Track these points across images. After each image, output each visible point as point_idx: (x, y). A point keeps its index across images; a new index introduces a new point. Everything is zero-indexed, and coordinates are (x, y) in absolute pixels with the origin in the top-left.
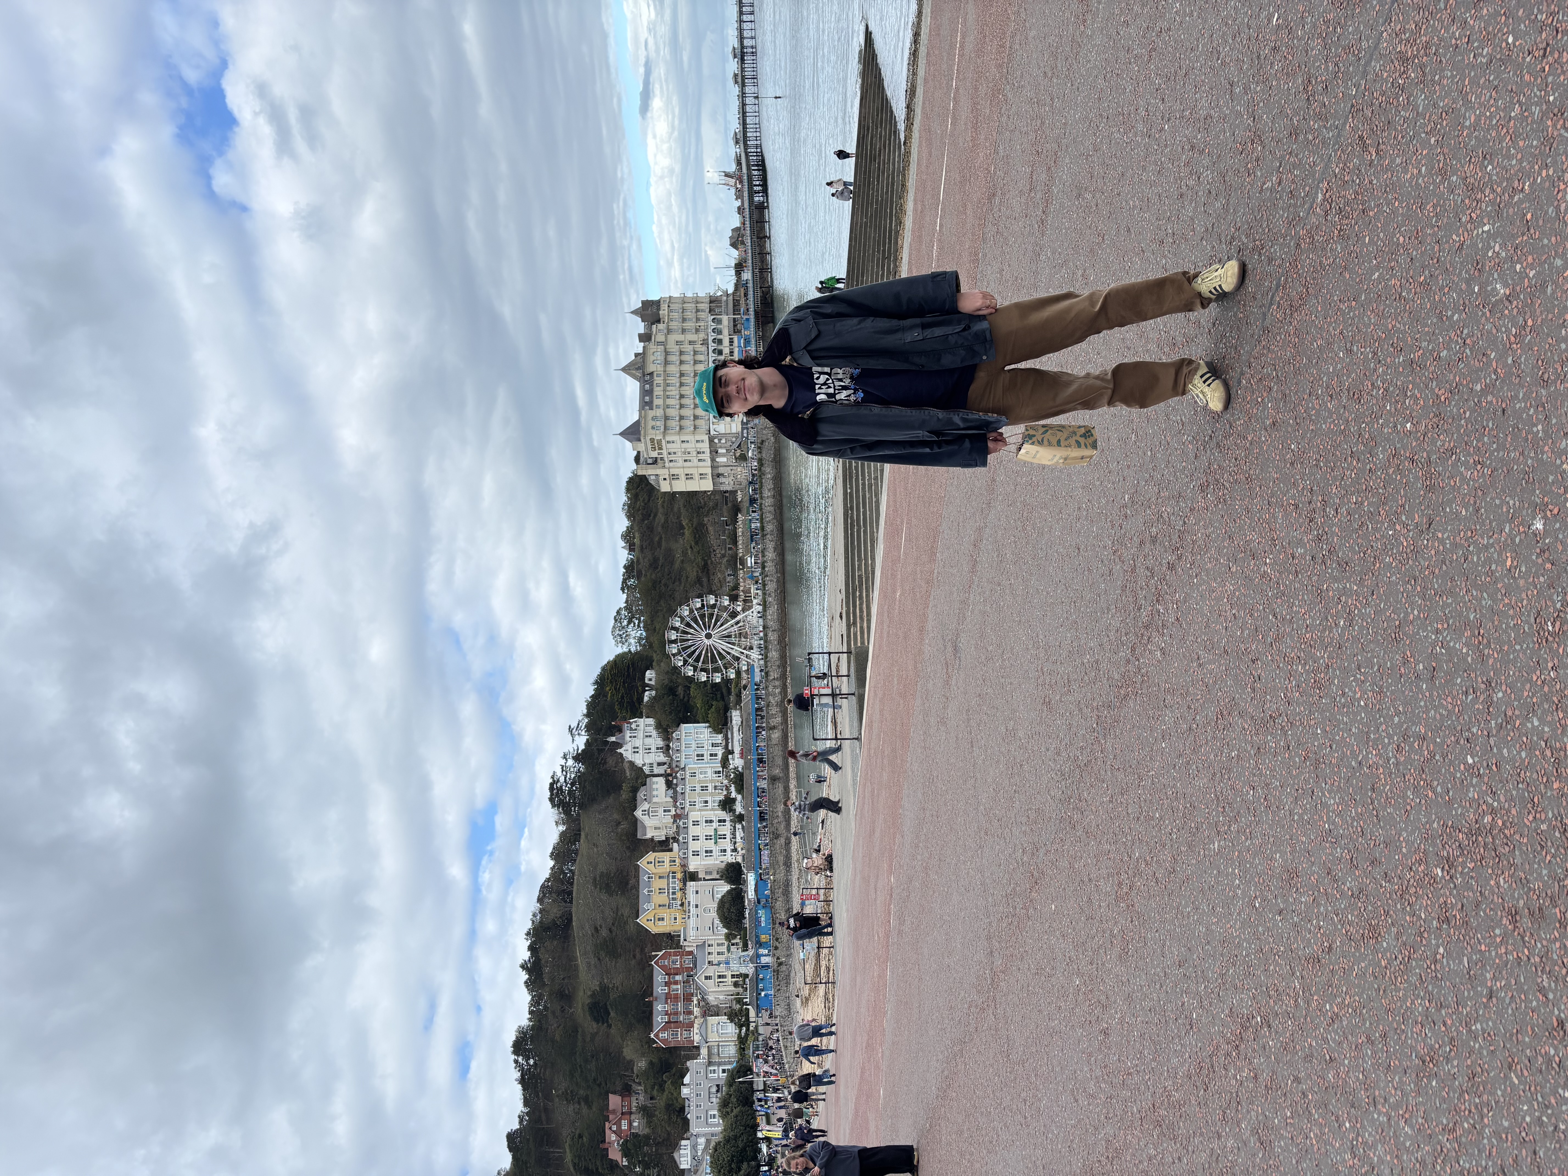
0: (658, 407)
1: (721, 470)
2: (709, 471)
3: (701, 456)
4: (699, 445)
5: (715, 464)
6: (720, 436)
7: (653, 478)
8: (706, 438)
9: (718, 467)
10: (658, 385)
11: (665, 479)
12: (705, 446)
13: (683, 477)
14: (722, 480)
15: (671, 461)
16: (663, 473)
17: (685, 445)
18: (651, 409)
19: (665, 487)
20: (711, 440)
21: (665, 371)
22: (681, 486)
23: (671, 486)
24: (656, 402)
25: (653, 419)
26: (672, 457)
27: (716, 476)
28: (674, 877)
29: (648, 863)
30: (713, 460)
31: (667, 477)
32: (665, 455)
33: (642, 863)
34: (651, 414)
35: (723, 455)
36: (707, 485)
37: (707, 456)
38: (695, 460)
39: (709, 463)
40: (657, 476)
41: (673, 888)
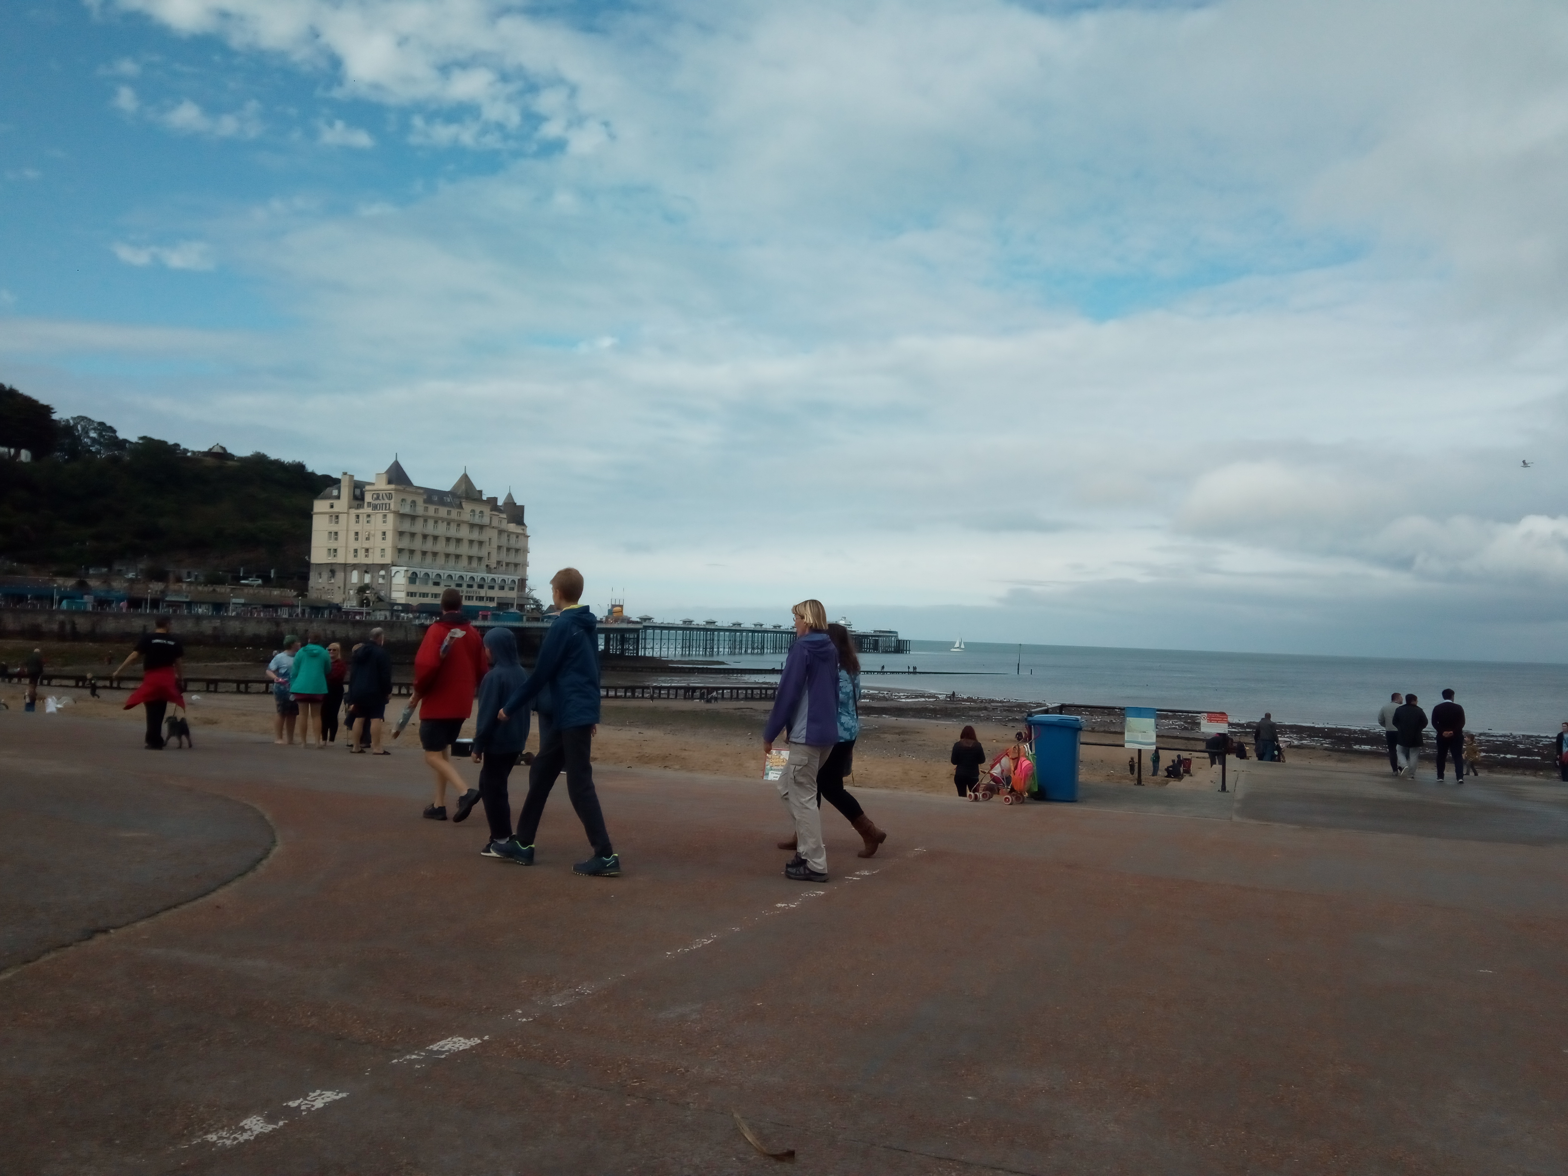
0: (426, 509)
1: (340, 575)
2: (340, 559)
3: (361, 553)
4: (378, 552)
5: (349, 569)
6: (389, 578)
7: (335, 493)
8: (387, 560)
9: (345, 571)
10: (449, 513)
11: (332, 507)
12: (376, 558)
13: (333, 528)
14: (325, 575)
15: (358, 516)
16: (342, 505)
17: (379, 536)
18: (425, 502)
19: (320, 505)
20: (383, 566)
21: (464, 522)
22: (320, 524)
23: (321, 513)
24: (432, 509)
25: (414, 502)
26: (363, 518)
27: (332, 570)
30: (355, 566)
31: (335, 509)
32: (367, 510)
34: (420, 501)
35: (361, 578)
36: (318, 555)
37: (362, 559)
38: (356, 545)
39: (351, 560)
40: (338, 497)
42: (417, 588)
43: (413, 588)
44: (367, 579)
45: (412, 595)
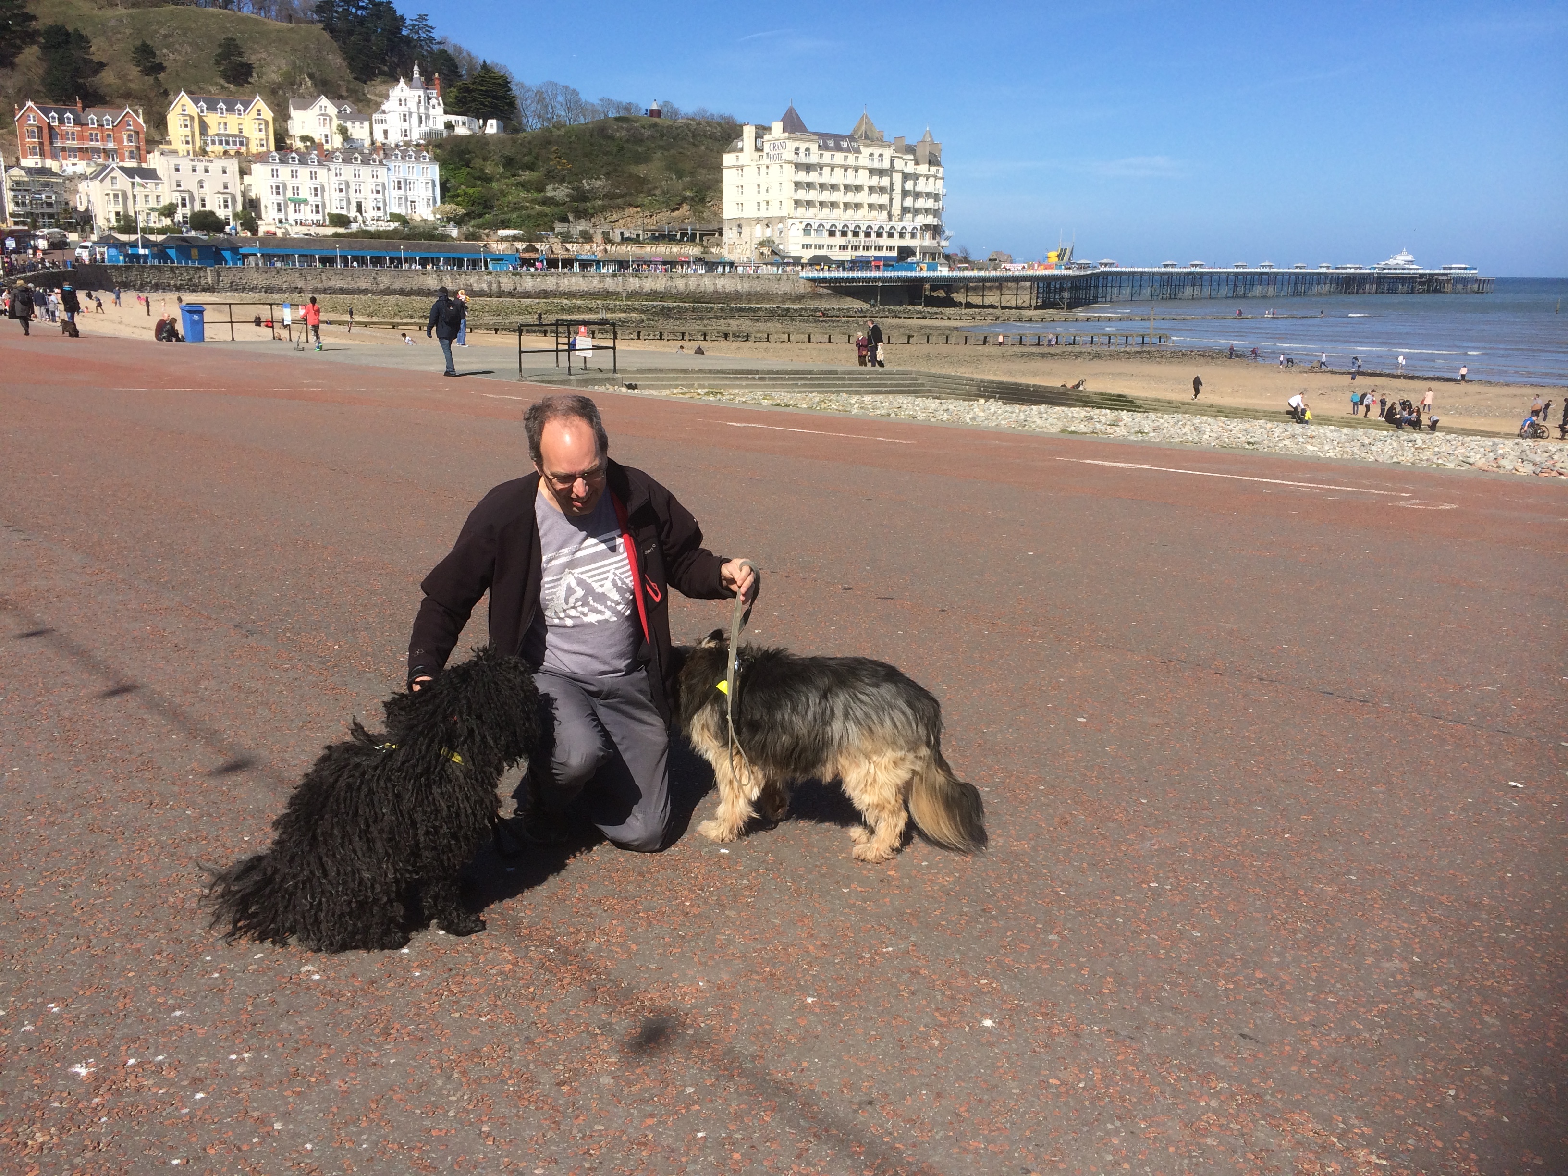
0: (821, 155)
1: (746, 230)
2: (745, 215)
3: (763, 205)
4: (775, 205)
5: (753, 223)
6: (786, 231)
7: (740, 145)
8: (785, 212)
9: (750, 225)
10: (846, 158)
11: (738, 160)
12: (774, 212)
13: (739, 183)
14: (735, 230)
15: (759, 168)
16: (745, 158)
17: (776, 186)
18: (820, 147)
19: (728, 159)
20: (782, 219)
21: (861, 166)
22: (729, 179)
23: (729, 167)
24: (827, 155)
26: (763, 169)
27: (740, 223)
28: (242, 144)
29: (259, 111)
30: (758, 220)
31: (740, 163)
32: (766, 161)
33: (259, 103)
34: (814, 147)
35: (763, 233)
36: (729, 210)
37: (763, 213)
38: (759, 198)
39: (755, 215)
40: (742, 150)
41: (227, 143)
42: (813, 240)
43: (808, 240)
44: (768, 233)
45: (807, 247)
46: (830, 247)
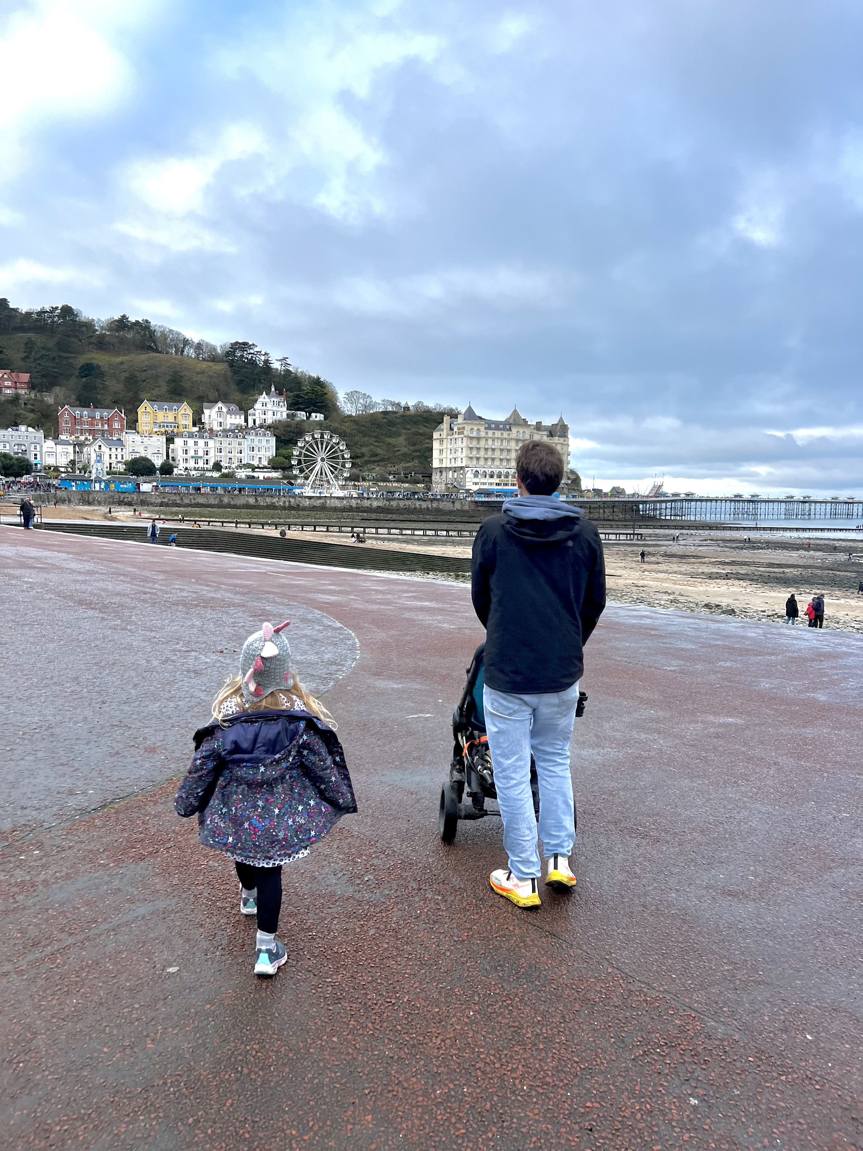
0: (487, 433)
1: (444, 474)
2: (444, 466)
3: (453, 460)
4: (460, 459)
5: (448, 470)
6: (464, 474)
7: (442, 427)
8: (463, 465)
9: (446, 472)
10: (502, 434)
11: (441, 435)
12: (459, 464)
13: (441, 448)
14: (438, 474)
15: (451, 440)
16: (444, 434)
17: (460, 450)
18: (485, 429)
19: (436, 435)
20: (462, 468)
22: (436, 445)
23: (436, 439)
24: (490, 433)
25: (478, 430)
26: (453, 440)
27: (441, 470)
28: (174, 427)
29: (185, 409)
30: (450, 469)
31: (442, 437)
32: (454, 436)
33: (186, 405)
34: (482, 428)
35: (453, 475)
36: (436, 464)
37: (453, 465)
38: (451, 457)
39: (449, 466)
40: (443, 430)
41: (167, 426)
42: (479, 480)
43: (476, 480)
44: (456, 476)
45: (476, 484)
46: (491, 484)
